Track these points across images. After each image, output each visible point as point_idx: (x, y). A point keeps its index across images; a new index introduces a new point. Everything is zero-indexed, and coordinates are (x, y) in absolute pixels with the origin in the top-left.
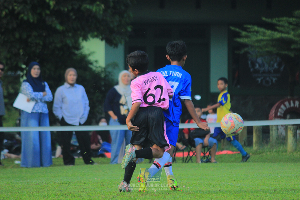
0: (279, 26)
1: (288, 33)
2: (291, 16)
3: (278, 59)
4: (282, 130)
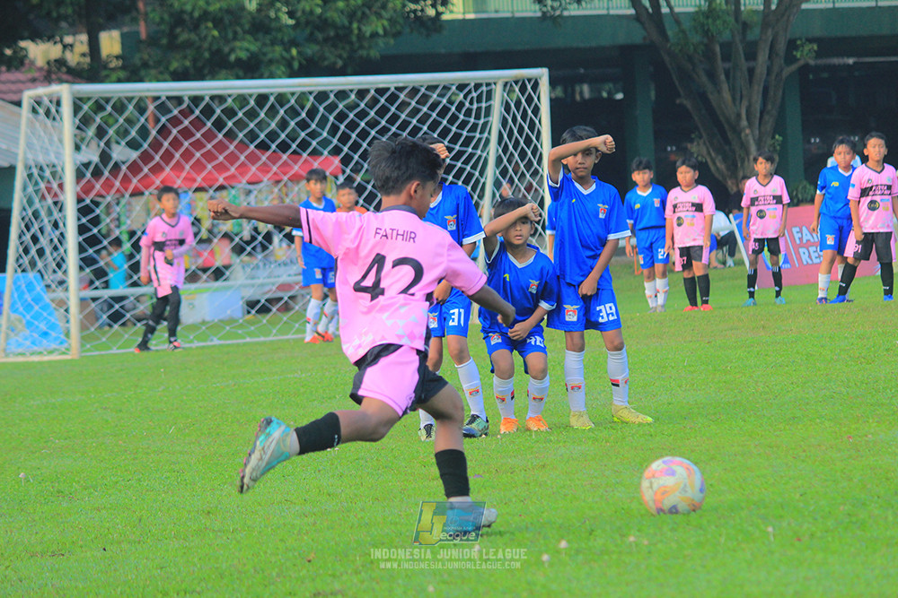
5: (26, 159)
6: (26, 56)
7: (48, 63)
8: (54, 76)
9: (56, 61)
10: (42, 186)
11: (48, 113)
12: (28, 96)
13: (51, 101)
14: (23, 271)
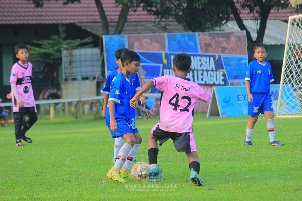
0: (43, 45)
1: (48, 49)
2: (49, 39)
3: (44, 65)
4: (47, 107)
5: (289, 42)
6: (289, 3)
7: (297, 6)
8: (299, 11)
9: (300, 5)
10: (295, 52)
11: (298, 25)
12: (291, 18)
13: (299, 20)
14: (286, 84)
